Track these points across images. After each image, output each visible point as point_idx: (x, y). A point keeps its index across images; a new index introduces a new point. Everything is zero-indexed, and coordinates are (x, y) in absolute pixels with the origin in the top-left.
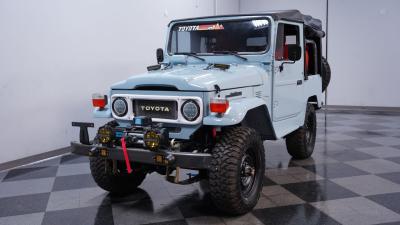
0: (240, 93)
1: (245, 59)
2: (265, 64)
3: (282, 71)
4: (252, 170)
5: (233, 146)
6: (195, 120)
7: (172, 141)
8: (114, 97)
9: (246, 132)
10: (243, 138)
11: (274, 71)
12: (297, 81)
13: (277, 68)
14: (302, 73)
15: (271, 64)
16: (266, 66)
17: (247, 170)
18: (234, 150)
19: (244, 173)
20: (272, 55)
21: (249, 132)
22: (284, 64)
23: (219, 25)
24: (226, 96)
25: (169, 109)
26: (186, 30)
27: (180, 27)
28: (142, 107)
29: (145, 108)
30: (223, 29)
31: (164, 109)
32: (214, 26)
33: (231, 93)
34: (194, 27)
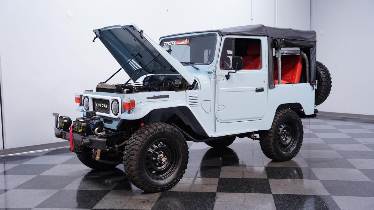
0: (167, 96)
1: (198, 69)
3: (229, 79)
4: (162, 158)
5: (139, 136)
6: (117, 115)
7: (96, 129)
8: (84, 96)
9: (157, 126)
10: (150, 131)
11: (217, 79)
12: (256, 89)
13: (222, 77)
14: (264, 82)
15: (214, 73)
16: (210, 74)
17: (159, 158)
18: (138, 139)
19: (156, 159)
20: (215, 65)
21: (160, 127)
22: (230, 73)
23: (187, 40)
24: (148, 98)
25: (107, 106)
26: (168, 45)
27: (165, 43)
28: (97, 104)
29: (97, 105)
30: (189, 43)
31: (105, 106)
32: (184, 41)
33: (154, 96)
34: (173, 42)
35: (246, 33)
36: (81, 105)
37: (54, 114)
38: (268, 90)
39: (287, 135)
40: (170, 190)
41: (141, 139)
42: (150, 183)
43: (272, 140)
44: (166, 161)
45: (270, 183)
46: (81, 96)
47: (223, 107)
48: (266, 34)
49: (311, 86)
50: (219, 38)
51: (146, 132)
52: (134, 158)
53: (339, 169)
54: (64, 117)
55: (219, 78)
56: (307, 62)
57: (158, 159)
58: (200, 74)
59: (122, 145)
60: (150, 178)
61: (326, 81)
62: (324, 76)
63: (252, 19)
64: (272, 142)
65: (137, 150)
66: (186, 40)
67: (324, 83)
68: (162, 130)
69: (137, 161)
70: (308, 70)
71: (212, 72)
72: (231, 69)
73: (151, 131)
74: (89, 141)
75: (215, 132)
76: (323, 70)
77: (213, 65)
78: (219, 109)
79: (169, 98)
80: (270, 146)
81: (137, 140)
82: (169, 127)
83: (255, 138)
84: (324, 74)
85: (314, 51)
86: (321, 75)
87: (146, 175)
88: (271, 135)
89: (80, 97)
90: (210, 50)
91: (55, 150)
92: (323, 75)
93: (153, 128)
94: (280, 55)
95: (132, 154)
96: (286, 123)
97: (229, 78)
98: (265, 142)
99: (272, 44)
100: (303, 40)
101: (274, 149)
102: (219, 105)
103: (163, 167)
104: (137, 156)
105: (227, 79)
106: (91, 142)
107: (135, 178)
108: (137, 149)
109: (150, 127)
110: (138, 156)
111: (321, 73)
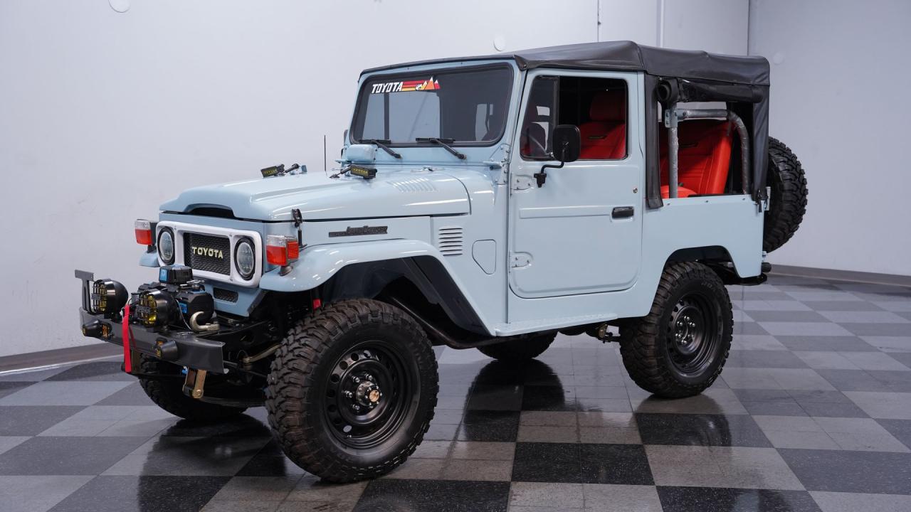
0: (383, 230)
1: (462, 157)
2: (493, 167)
3: (543, 185)
4: (370, 392)
5: (310, 335)
6: (251, 278)
7: (195, 316)
8: (159, 227)
9: (356, 309)
10: (339, 321)
11: (514, 184)
12: (614, 209)
13: (526, 178)
14: (635, 191)
15: (504, 169)
16: (494, 172)
17: (360, 391)
18: (307, 343)
19: (354, 395)
20: (507, 148)
21: (363, 311)
22: (546, 169)
23: (434, 81)
24: (332, 235)
25: (223, 255)
26: (383, 91)
27: (375, 86)
28: (195, 248)
29: (196, 250)
30: (439, 88)
31: (218, 254)
32: (426, 83)
33: (348, 228)
34: (396, 84)
35: (589, 63)
36: (151, 250)
37: (79, 274)
38: (645, 214)
39: (692, 330)
40: (389, 476)
41: (314, 343)
42: (339, 460)
43: (653, 344)
44: (379, 400)
45: (648, 457)
46: (153, 225)
47: (528, 258)
48: (640, 67)
49: (754, 202)
50: (518, 75)
51: (328, 325)
52: (296, 392)
53: (827, 418)
54: (106, 283)
55: (518, 181)
56: (745, 139)
57: (359, 394)
58: (468, 169)
59: (264, 358)
60: (338, 445)
61: (792, 190)
62: (788, 177)
63: (599, 23)
64: (653, 347)
65: (305, 373)
66: (432, 80)
67: (788, 194)
68: (370, 318)
69: (305, 401)
70: (746, 160)
71: (501, 164)
72: (548, 157)
73: (342, 320)
74: (175, 347)
75: (507, 322)
76: (786, 160)
77: (502, 147)
78: (517, 263)
79: (386, 233)
80: (646, 357)
81: (305, 345)
82: (388, 311)
83: (610, 338)
84: (788, 170)
85: (762, 112)
86: (780, 175)
87: (328, 438)
88: (649, 329)
89: (148, 227)
90: (491, 106)
91: (79, 366)
92: (785, 173)
93: (345, 314)
94: (676, 122)
95: (290, 382)
96: (688, 299)
97: (544, 182)
98: (634, 349)
99: (655, 92)
100: (735, 81)
101: (658, 366)
102: (517, 251)
103: (372, 416)
104: (303, 387)
105: (540, 186)
106: (182, 350)
107: (298, 446)
108: (303, 368)
109: (338, 311)
110: (308, 388)
111: (781, 169)
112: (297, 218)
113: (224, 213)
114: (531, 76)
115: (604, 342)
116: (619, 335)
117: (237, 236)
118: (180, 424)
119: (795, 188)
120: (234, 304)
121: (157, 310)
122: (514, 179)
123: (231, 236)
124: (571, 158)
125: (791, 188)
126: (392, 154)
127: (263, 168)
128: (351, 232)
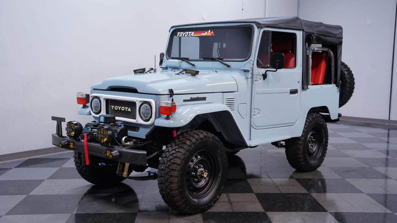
0: (204, 99)
1: (229, 66)
2: (245, 71)
3: (265, 79)
4: (204, 173)
5: (180, 147)
6: (149, 121)
7: (124, 138)
8: (92, 96)
9: (198, 135)
10: (192, 141)
11: (255, 79)
12: (291, 90)
13: (259, 76)
14: (298, 82)
15: (251, 72)
16: (246, 73)
17: (199, 172)
18: (180, 151)
19: (196, 174)
20: (252, 62)
21: (202, 136)
22: (267, 72)
23: (211, 32)
24: (185, 101)
25: (131, 110)
26: (183, 36)
27: (179, 33)
28: (113, 107)
29: (114, 108)
30: (214, 35)
31: (127, 109)
32: (206, 32)
33: (191, 98)
34: (190, 33)
35: (282, 25)
36: (85, 107)
37: (54, 118)
38: (301, 92)
39: (313, 142)
40: (209, 211)
41: (183, 151)
42: (191, 204)
43: (302, 148)
44: (207, 177)
45: (316, 199)
46: (88, 96)
47: (258, 111)
48: (301, 28)
49: (337, 87)
50: (256, 30)
51: (188, 143)
52: (176, 174)
54: (74, 123)
55: (256, 77)
56: (333, 60)
57: (198, 174)
58: (232, 72)
60: (191, 197)
61: (350, 83)
62: (348, 77)
63: (243, 9)
64: (302, 150)
65: (179, 165)
66: (209, 31)
67: (349, 84)
68: (205, 139)
69: (179, 178)
70: (333, 69)
71: (250, 70)
72: (267, 67)
73: (194, 140)
74: (118, 154)
75: (250, 140)
76: (347, 70)
77: (250, 62)
78: (255, 113)
79: (206, 100)
80: (299, 154)
81: (178, 152)
82: (211, 136)
83: (282, 146)
84: (348, 74)
85: (340, 50)
86: (345, 76)
87: (187, 195)
88: (300, 142)
89: (84, 96)
90: (220, 44)
92: (347, 75)
93: (194, 137)
94: (311, 52)
95: (173, 169)
96: (313, 129)
97: (266, 78)
98: (293, 151)
99: (306, 39)
100: (331, 35)
101: (303, 158)
102: (255, 108)
103: (203, 183)
104: (179, 171)
105: (264, 79)
107: (175, 198)
108: (179, 163)
109: (191, 136)
110: (180, 172)
111: (346, 73)
112: (171, 93)
113: (133, 91)
114: (262, 31)
115: (278, 148)
116: (285, 145)
117: (141, 101)
118: (93, 187)
119: (351, 82)
120: (137, 133)
121: (108, 136)
122: (255, 76)
123: (137, 101)
124: (280, 68)
125: (350, 82)
126: (191, 64)
127: (135, 70)
128: (192, 100)
